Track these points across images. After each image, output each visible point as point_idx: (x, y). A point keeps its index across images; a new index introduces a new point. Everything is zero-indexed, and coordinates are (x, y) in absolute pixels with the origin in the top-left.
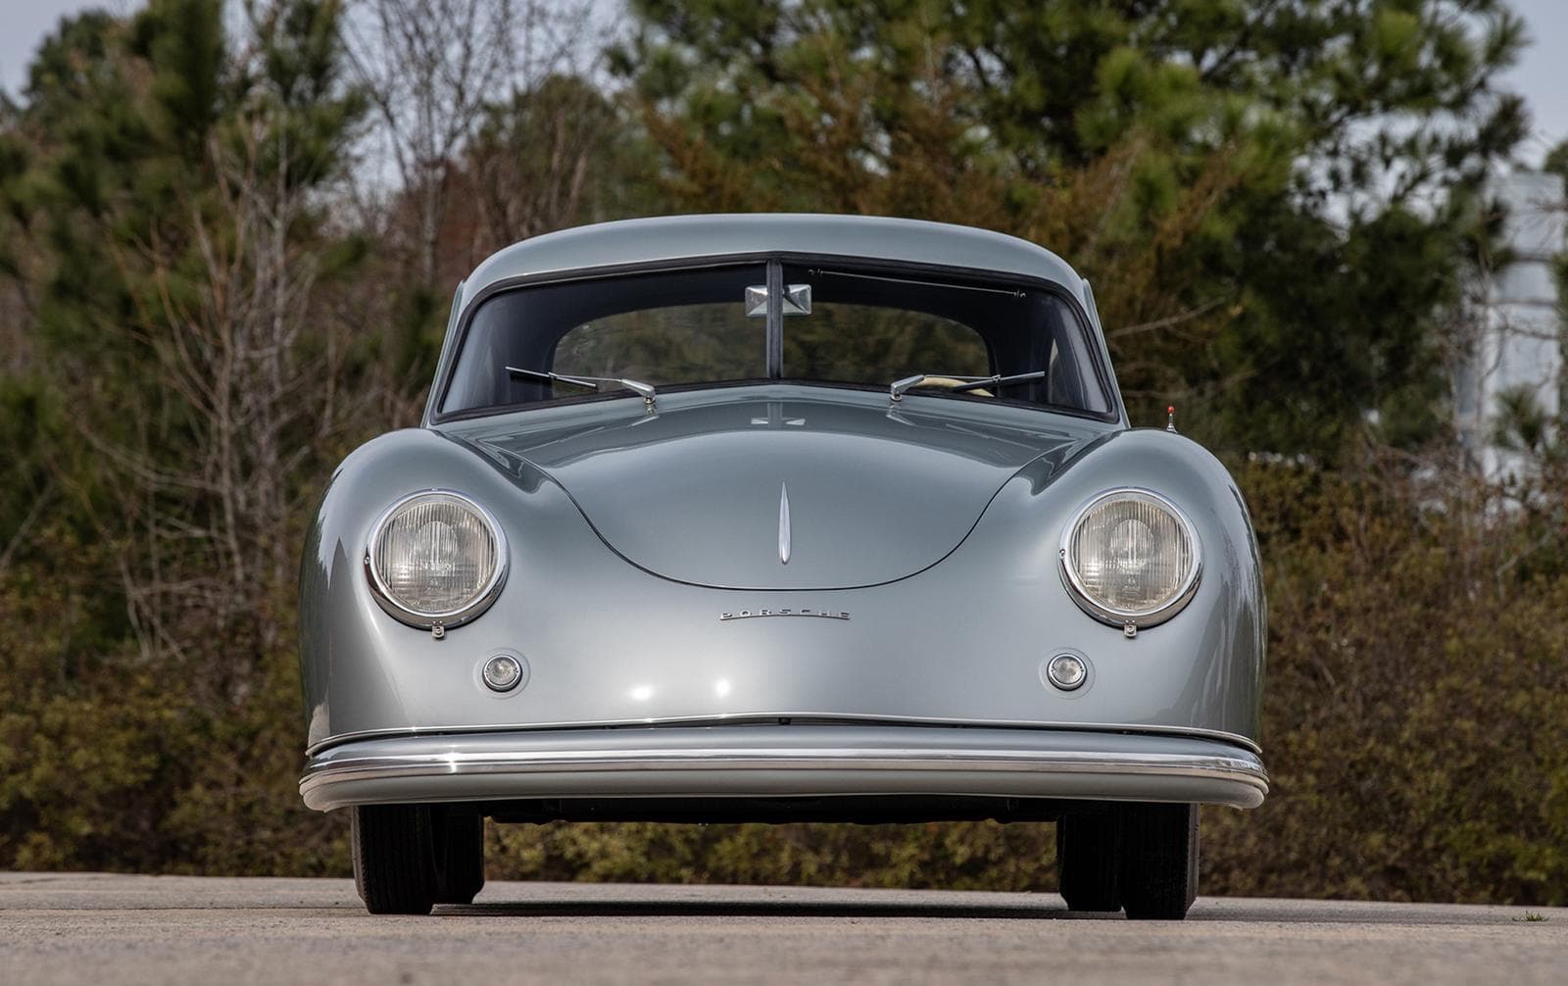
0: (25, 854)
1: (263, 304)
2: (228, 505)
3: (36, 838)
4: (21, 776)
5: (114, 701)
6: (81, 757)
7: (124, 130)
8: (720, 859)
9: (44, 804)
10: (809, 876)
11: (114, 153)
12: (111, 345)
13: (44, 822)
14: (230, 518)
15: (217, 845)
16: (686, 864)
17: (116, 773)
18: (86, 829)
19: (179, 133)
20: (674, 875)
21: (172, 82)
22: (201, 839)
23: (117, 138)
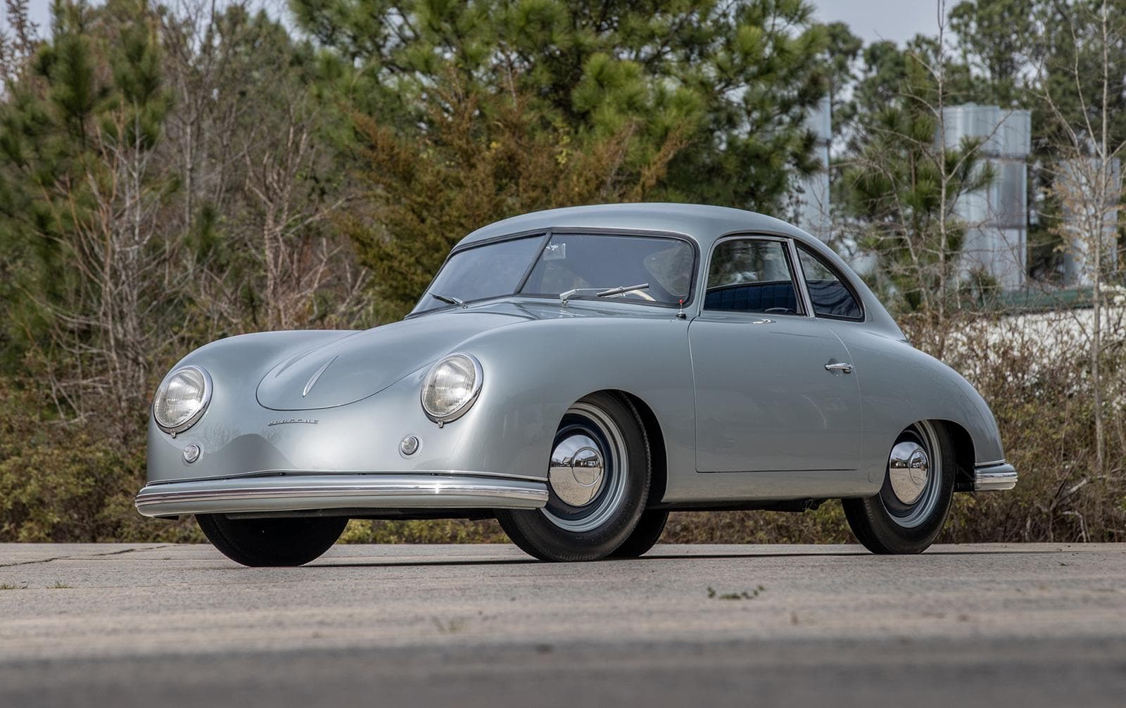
0: (24, 533)
1: (129, 221)
2: (111, 335)
3: (30, 525)
4: (19, 491)
5: (67, 448)
6: (52, 479)
7: (34, 118)
8: (411, 530)
9: (32, 506)
10: (462, 538)
11: (27, 131)
12: (32, 243)
13: (32, 515)
14: (112, 342)
15: (129, 526)
16: (391, 533)
17: (73, 489)
18: (56, 520)
19: (67, 119)
20: (385, 539)
21: (63, 90)
22: (118, 525)
23: (28, 122)
